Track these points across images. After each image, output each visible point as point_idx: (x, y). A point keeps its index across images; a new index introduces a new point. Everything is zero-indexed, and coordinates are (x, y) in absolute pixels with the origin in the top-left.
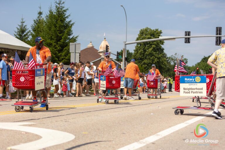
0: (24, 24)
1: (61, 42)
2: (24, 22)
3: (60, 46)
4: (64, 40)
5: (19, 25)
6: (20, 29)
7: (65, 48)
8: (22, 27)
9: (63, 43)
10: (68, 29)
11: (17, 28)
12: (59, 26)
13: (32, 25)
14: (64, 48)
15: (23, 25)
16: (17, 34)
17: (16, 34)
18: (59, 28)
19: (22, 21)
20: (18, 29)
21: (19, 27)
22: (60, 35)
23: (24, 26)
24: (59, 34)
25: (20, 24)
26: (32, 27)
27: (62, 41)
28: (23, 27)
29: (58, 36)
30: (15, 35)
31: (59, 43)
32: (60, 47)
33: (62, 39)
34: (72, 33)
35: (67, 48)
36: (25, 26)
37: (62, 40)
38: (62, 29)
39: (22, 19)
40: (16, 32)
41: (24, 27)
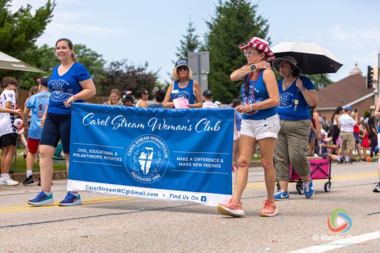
0: (194, 34)
1: (239, 60)
2: (193, 30)
5: (184, 36)
6: (186, 42)
8: (190, 39)
10: (253, 32)
11: (182, 42)
12: (235, 29)
13: (206, 34)
15: (191, 35)
16: (182, 53)
17: (179, 52)
18: (235, 32)
19: (189, 27)
20: (184, 44)
21: (185, 40)
23: (193, 37)
24: (234, 45)
25: (187, 34)
26: (205, 37)
28: (192, 39)
29: (233, 49)
30: (178, 55)
31: (234, 62)
36: (195, 37)
39: (190, 24)
40: (179, 50)
41: (194, 39)
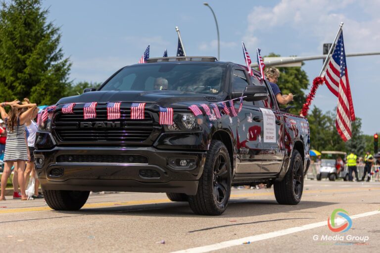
3: (23, 84)
4: (31, 69)
7: (34, 88)
9: (30, 75)
14: (31, 88)
22: (23, 57)
27: (27, 72)
32: (23, 86)
33: (26, 66)
34: (62, 56)
35: (38, 88)
37: (27, 70)
38: (29, 44)
